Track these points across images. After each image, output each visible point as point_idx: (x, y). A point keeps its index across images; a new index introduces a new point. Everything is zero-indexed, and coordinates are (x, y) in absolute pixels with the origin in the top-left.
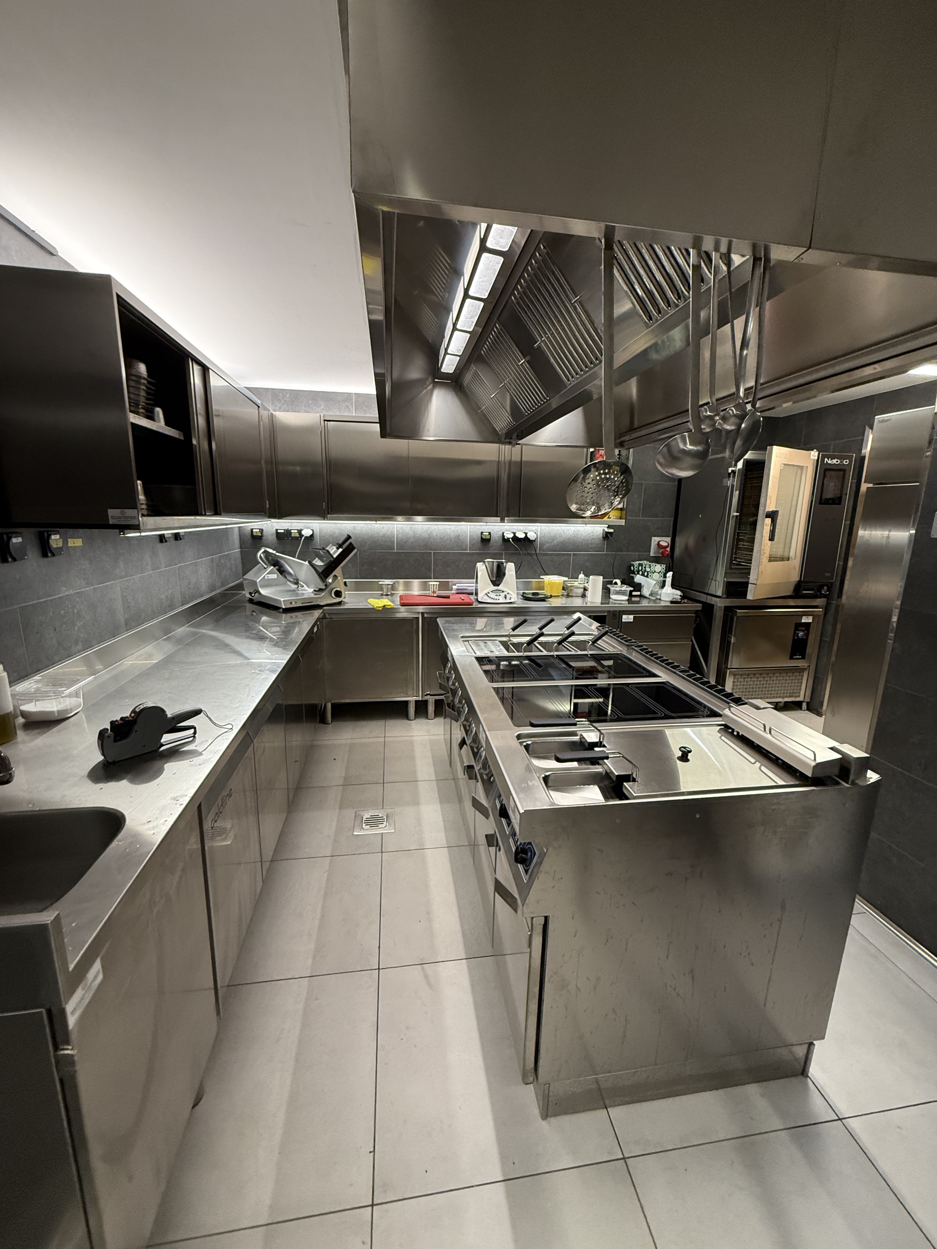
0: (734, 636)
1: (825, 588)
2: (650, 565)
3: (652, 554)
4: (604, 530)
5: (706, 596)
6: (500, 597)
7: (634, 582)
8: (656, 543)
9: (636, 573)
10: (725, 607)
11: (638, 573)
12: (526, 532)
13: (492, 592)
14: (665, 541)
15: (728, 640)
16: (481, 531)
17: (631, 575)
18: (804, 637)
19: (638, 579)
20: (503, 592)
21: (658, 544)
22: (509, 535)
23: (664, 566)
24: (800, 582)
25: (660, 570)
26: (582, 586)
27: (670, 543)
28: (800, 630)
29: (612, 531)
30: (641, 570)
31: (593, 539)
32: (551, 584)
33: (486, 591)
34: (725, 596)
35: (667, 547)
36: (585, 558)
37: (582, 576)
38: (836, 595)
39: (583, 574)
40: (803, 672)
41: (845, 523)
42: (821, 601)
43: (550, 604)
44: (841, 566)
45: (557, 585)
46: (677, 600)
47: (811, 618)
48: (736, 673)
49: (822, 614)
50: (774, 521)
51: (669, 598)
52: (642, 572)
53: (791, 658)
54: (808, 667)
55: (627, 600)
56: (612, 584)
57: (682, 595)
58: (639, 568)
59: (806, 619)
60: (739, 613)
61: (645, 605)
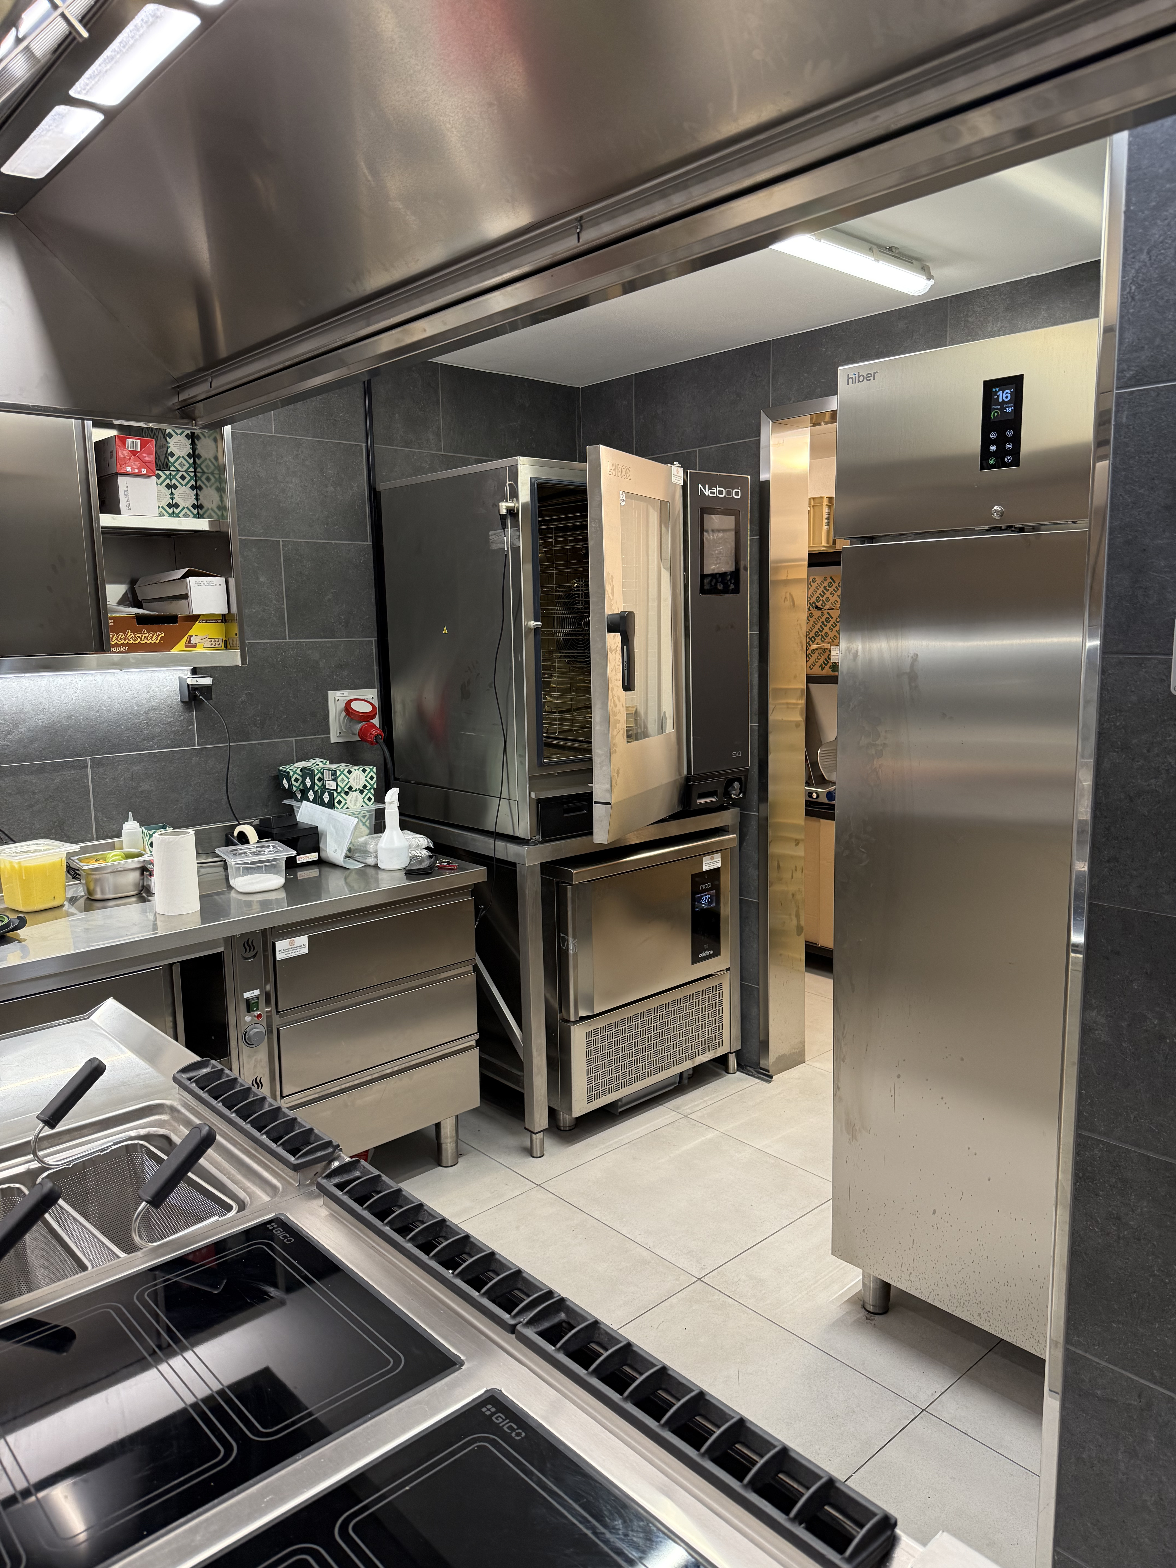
0: (574, 937)
1: (736, 785)
2: (334, 772)
3: (334, 739)
4: (181, 680)
5: (491, 841)
7: (296, 824)
8: (342, 706)
9: (299, 796)
10: (543, 865)
11: (305, 797)
14: (365, 700)
15: (560, 948)
17: (287, 802)
18: (713, 905)
19: (307, 813)
21: (348, 709)
23: (372, 771)
24: (688, 779)
25: (363, 782)
26: (134, 863)
27: (376, 702)
28: (704, 891)
29: (207, 681)
30: (312, 787)
31: (153, 709)
32: (27, 875)
34: (538, 837)
35: (371, 716)
37: (131, 827)
38: (755, 797)
39: (136, 819)
40: (721, 985)
41: (752, 633)
42: (728, 817)
43: (25, 951)
44: (757, 733)
45: (43, 873)
46: (421, 862)
47: (718, 857)
48: (591, 1029)
49: (735, 844)
50: (627, 640)
51: (401, 863)
52: (315, 793)
53: (695, 960)
54: (728, 969)
55: (285, 886)
56: (229, 843)
57: (431, 845)
58: (303, 782)
59: (711, 863)
60: (579, 875)
61: (338, 893)
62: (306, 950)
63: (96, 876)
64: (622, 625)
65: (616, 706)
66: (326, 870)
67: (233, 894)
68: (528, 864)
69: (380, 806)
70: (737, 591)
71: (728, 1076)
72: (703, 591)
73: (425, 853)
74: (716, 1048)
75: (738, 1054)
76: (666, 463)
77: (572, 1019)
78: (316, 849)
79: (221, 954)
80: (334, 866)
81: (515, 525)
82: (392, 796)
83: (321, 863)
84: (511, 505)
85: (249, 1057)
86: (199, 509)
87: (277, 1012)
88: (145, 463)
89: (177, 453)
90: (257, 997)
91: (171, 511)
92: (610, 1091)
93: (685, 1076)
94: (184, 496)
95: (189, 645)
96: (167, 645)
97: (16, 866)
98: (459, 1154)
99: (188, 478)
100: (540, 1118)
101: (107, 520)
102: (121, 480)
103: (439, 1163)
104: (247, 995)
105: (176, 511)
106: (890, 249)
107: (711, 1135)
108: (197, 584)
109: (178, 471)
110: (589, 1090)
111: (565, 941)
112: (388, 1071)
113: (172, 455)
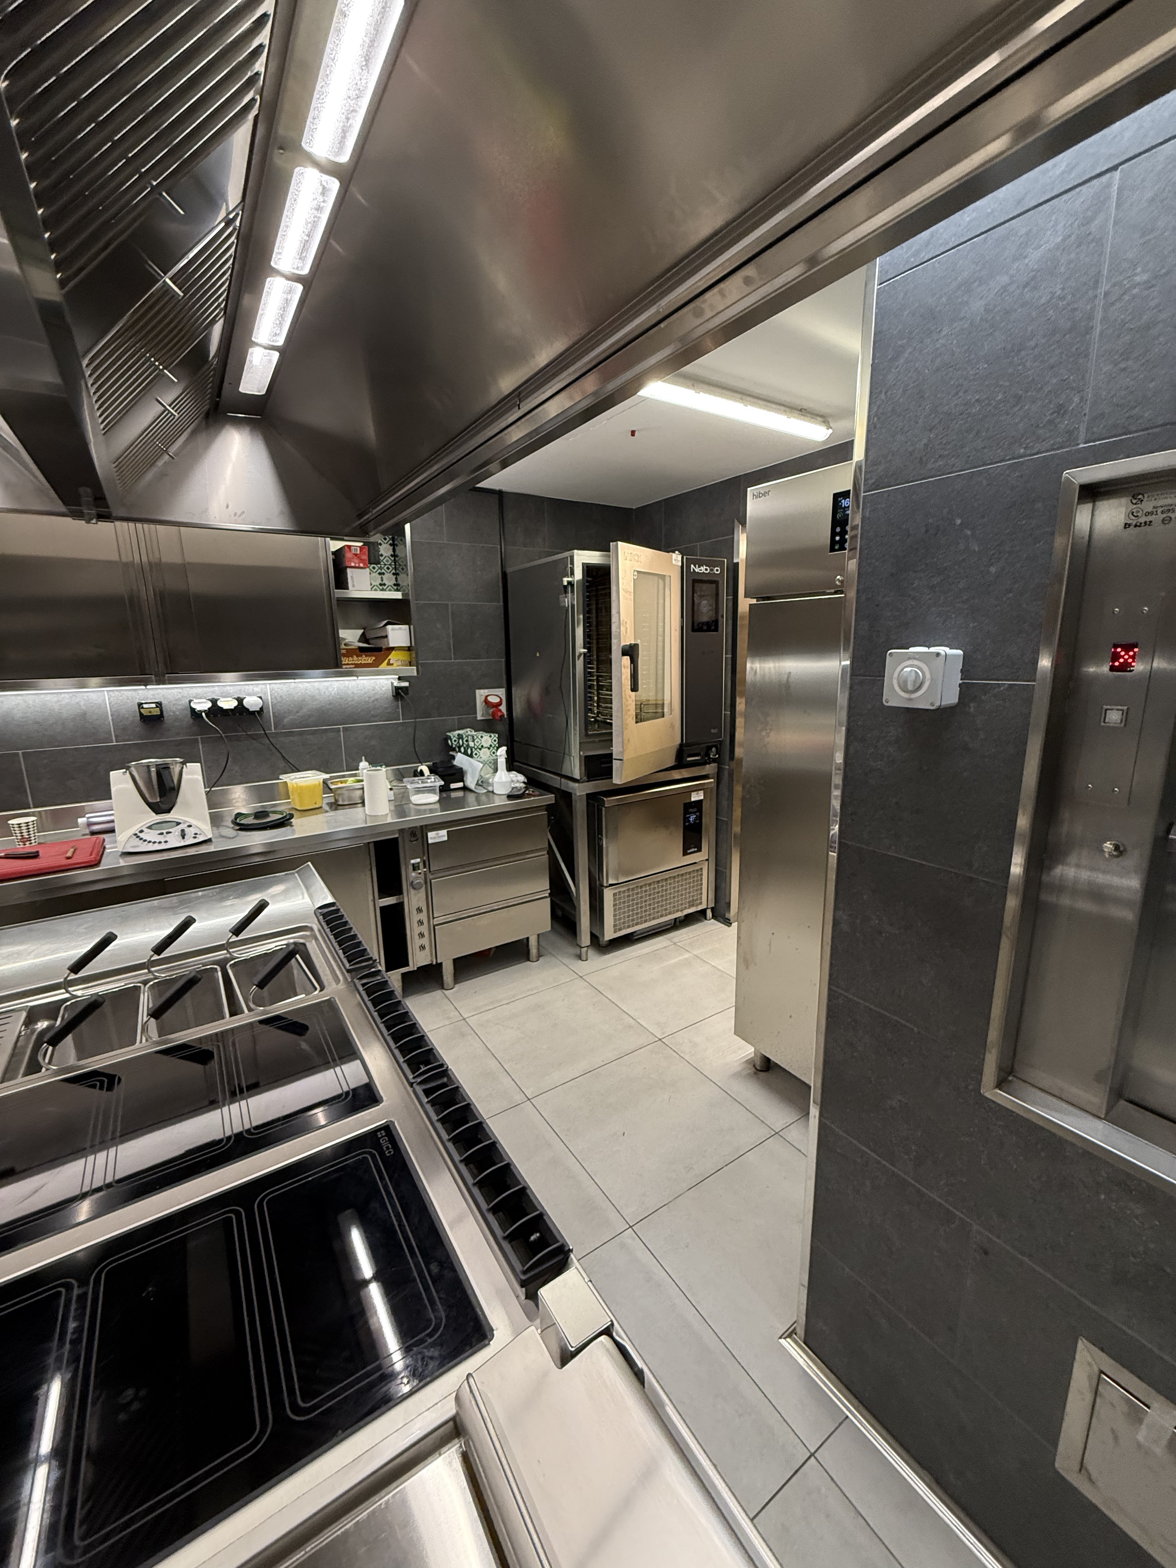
0: (606, 837)
1: (714, 749)
2: (473, 737)
3: (479, 718)
4: (392, 683)
5: (559, 779)
6: (168, 837)
7: (454, 766)
8: (483, 698)
9: (457, 750)
10: (587, 795)
11: (460, 751)
12: (242, 696)
13: (150, 827)
14: (497, 695)
15: (598, 843)
16: (137, 701)
17: (451, 753)
18: (697, 821)
19: (460, 760)
20: (178, 824)
21: (486, 701)
22: (203, 706)
23: (495, 736)
24: (681, 745)
25: (490, 743)
26: (359, 785)
27: (504, 698)
28: (691, 813)
29: (406, 684)
30: (462, 745)
31: (377, 700)
32: (301, 790)
33: (135, 829)
34: (585, 778)
35: (500, 704)
36: (367, 733)
37: (363, 764)
38: (727, 757)
39: (366, 760)
40: (701, 869)
41: (726, 656)
42: (711, 768)
43: (294, 832)
44: (729, 718)
45: (311, 789)
46: (519, 790)
47: (701, 793)
48: (616, 891)
49: (714, 785)
50: (634, 661)
51: (506, 791)
52: (464, 748)
53: (685, 853)
54: (707, 860)
55: (439, 801)
56: (415, 775)
57: (526, 781)
58: (459, 742)
59: (696, 797)
60: (609, 801)
61: (472, 807)
62: (446, 838)
63: (339, 792)
64: (631, 652)
65: (627, 701)
66: (466, 793)
67: (411, 805)
68: (578, 794)
69: (497, 756)
70: (716, 630)
71: (706, 921)
72: (694, 630)
73: (523, 785)
74: (697, 905)
75: (712, 909)
76: (668, 552)
77: (605, 884)
78: (462, 780)
79: (397, 838)
80: (471, 791)
81: (572, 592)
82: (502, 751)
83: (465, 789)
84: (570, 579)
85: (415, 895)
86: (397, 586)
87: (430, 872)
88: (362, 561)
89: (385, 554)
90: (418, 863)
91: (381, 588)
92: (629, 927)
93: (678, 920)
94: (389, 579)
95: (389, 664)
96: (376, 664)
97: (295, 785)
98: (539, 956)
99: (391, 569)
100: (585, 939)
101: (339, 593)
102: (349, 570)
103: (528, 960)
104: (413, 861)
105: (385, 588)
106: (801, 410)
107: (687, 955)
108: (393, 629)
109: (385, 565)
110: (615, 926)
111: (601, 839)
112: (496, 908)
113: (382, 555)
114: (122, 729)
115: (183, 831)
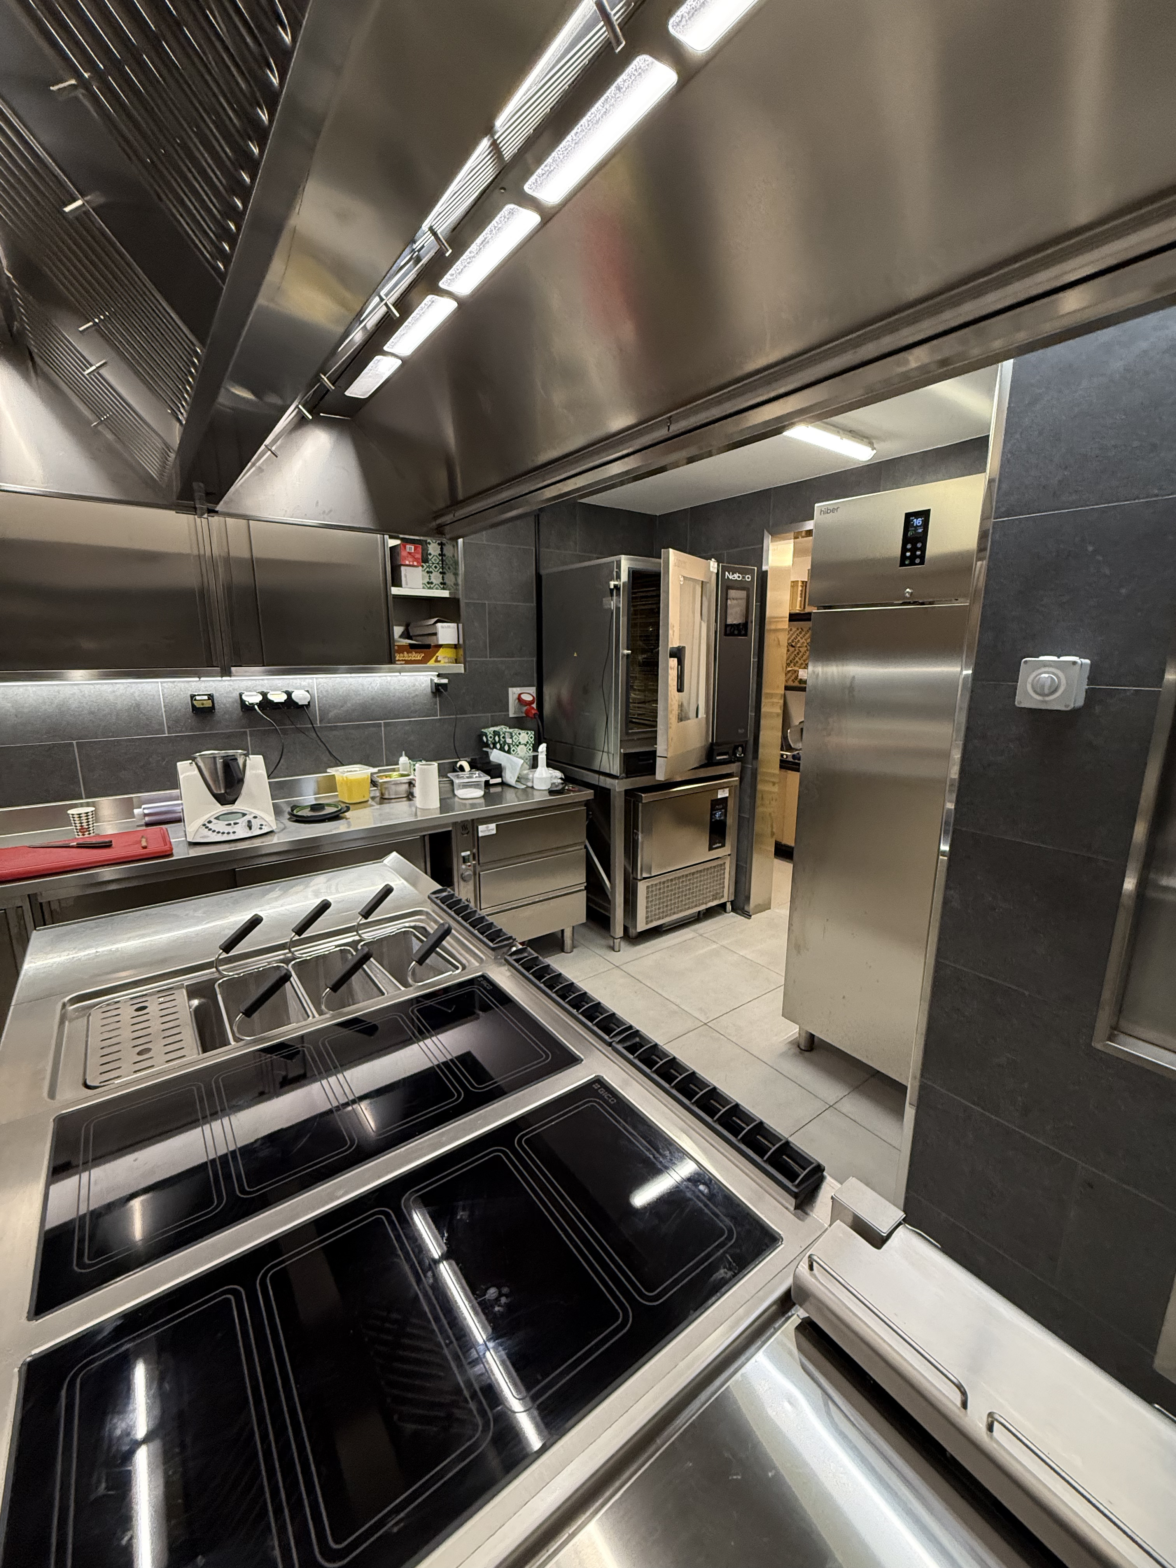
0: (642, 833)
1: (740, 749)
2: (511, 733)
3: (511, 715)
4: (432, 680)
5: (597, 776)
6: (236, 828)
7: (490, 762)
8: (517, 696)
9: (492, 746)
10: (626, 791)
11: (495, 747)
12: (290, 690)
13: (217, 818)
14: (529, 694)
15: (633, 839)
16: (190, 693)
17: (485, 749)
18: (722, 818)
19: (496, 756)
20: (244, 815)
21: (519, 698)
22: (254, 699)
23: (531, 734)
24: (712, 744)
25: (527, 740)
26: (405, 779)
27: (535, 696)
28: (718, 809)
29: (445, 681)
30: (499, 742)
31: (417, 695)
32: (350, 785)
33: (203, 819)
34: (624, 775)
35: (532, 702)
36: (407, 728)
37: (403, 759)
38: (751, 757)
39: (406, 755)
40: (725, 863)
41: (753, 660)
42: (734, 768)
43: (350, 824)
44: (753, 720)
45: (359, 782)
46: (557, 786)
47: (727, 790)
48: (649, 884)
49: (737, 783)
50: (680, 663)
51: (546, 786)
52: (501, 745)
53: (711, 849)
54: (729, 855)
55: (483, 796)
56: (454, 771)
57: (563, 777)
58: (494, 739)
59: (722, 794)
60: (646, 797)
61: (511, 801)
62: (494, 832)
63: (386, 786)
64: (678, 654)
65: (672, 700)
66: (506, 788)
67: (456, 799)
68: (617, 790)
69: (536, 754)
70: (746, 635)
71: (727, 915)
72: (726, 635)
73: (560, 781)
74: (720, 899)
75: (732, 902)
76: (707, 559)
77: (639, 877)
78: (501, 776)
79: (451, 831)
80: (510, 786)
81: (618, 595)
82: (543, 747)
83: (503, 784)
84: (616, 583)
85: (464, 887)
86: (444, 585)
87: (479, 864)
88: (416, 559)
89: (433, 553)
90: (469, 856)
91: (428, 586)
92: (659, 919)
93: (702, 913)
94: (436, 578)
95: (437, 661)
96: (425, 661)
97: (345, 779)
98: (574, 947)
99: (438, 567)
100: (619, 931)
101: (395, 591)
102: (403, 568)
103: (563, 951)
104: (463, 854)
105: (432, 586)
106: (851, 432)
107: (714, 946)
108: (442, 627)
109: (433, 563)
110: (647, 918)
111: (637, 834)
112: (537, 900)
113: (430, 554)
114: (175, 722)
115: (249, 822)
